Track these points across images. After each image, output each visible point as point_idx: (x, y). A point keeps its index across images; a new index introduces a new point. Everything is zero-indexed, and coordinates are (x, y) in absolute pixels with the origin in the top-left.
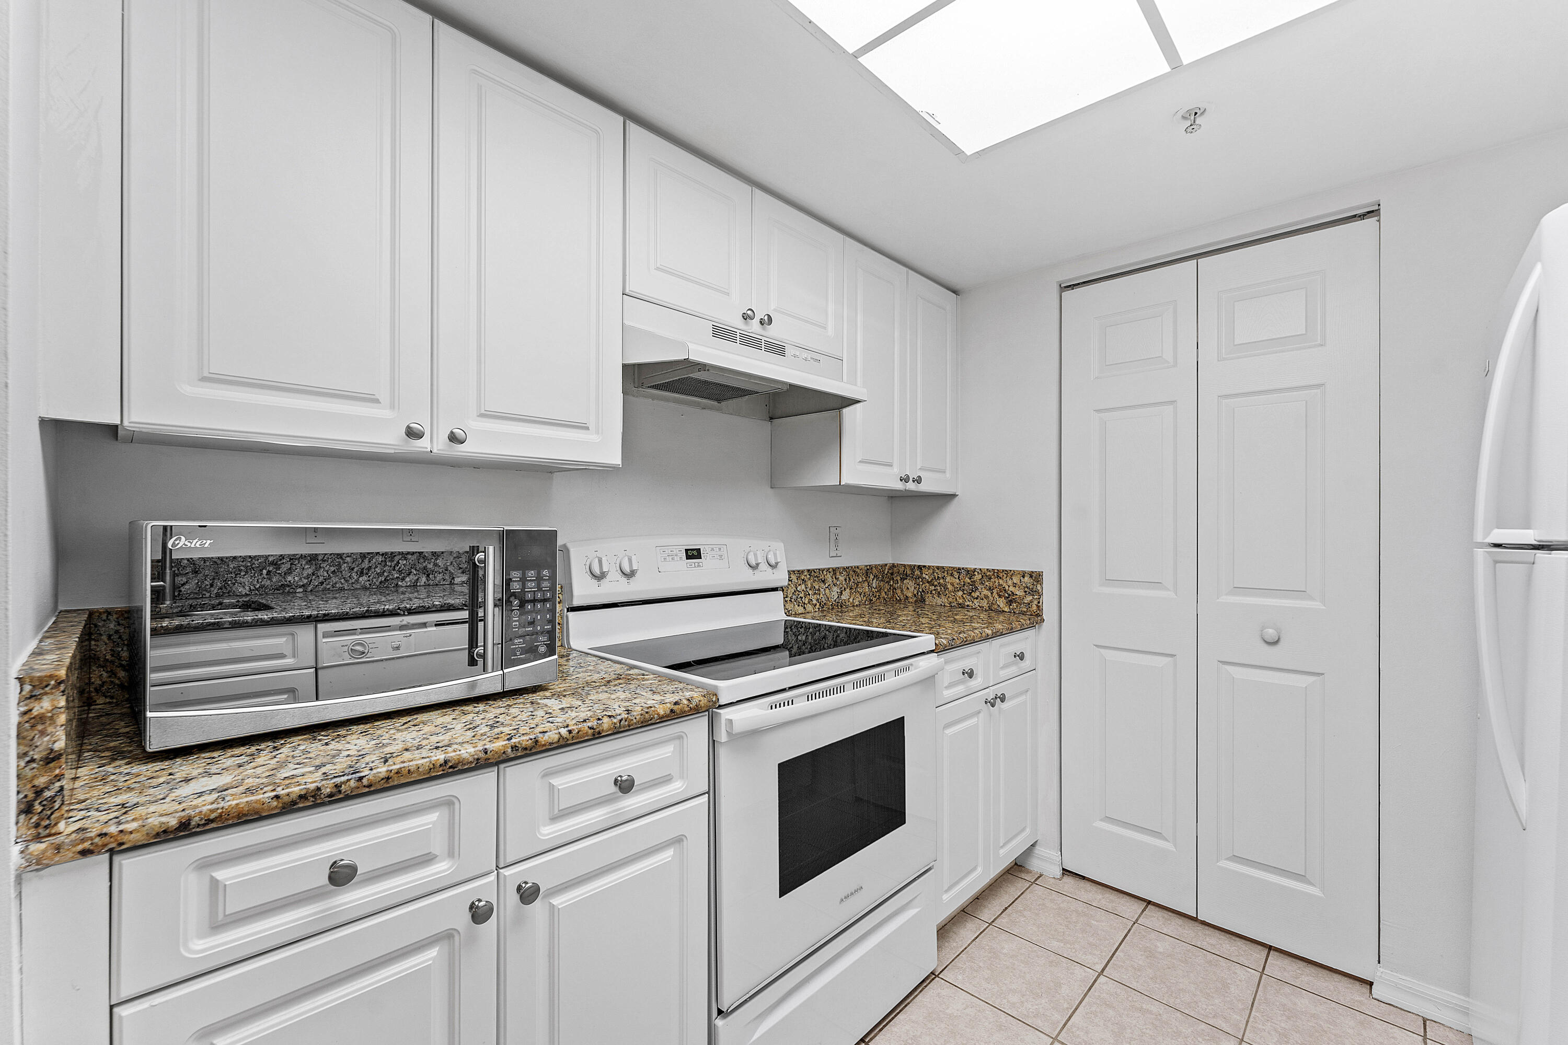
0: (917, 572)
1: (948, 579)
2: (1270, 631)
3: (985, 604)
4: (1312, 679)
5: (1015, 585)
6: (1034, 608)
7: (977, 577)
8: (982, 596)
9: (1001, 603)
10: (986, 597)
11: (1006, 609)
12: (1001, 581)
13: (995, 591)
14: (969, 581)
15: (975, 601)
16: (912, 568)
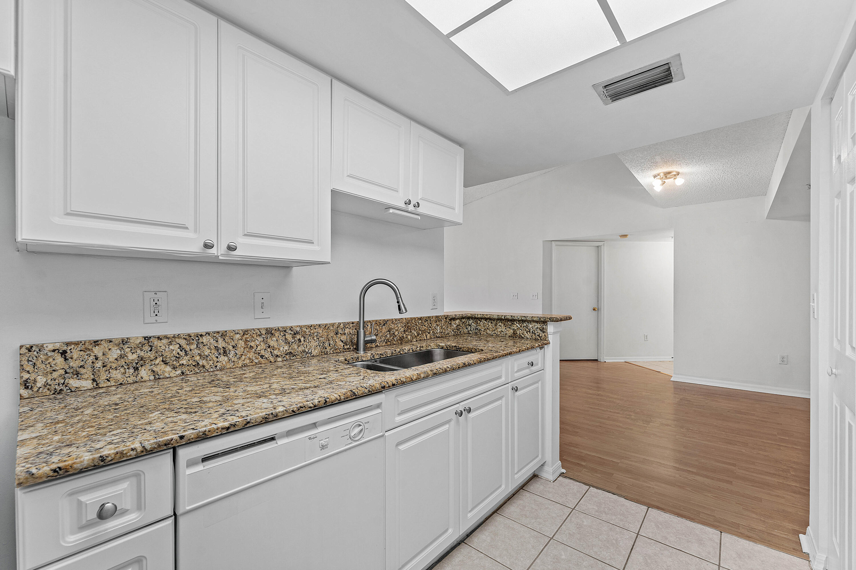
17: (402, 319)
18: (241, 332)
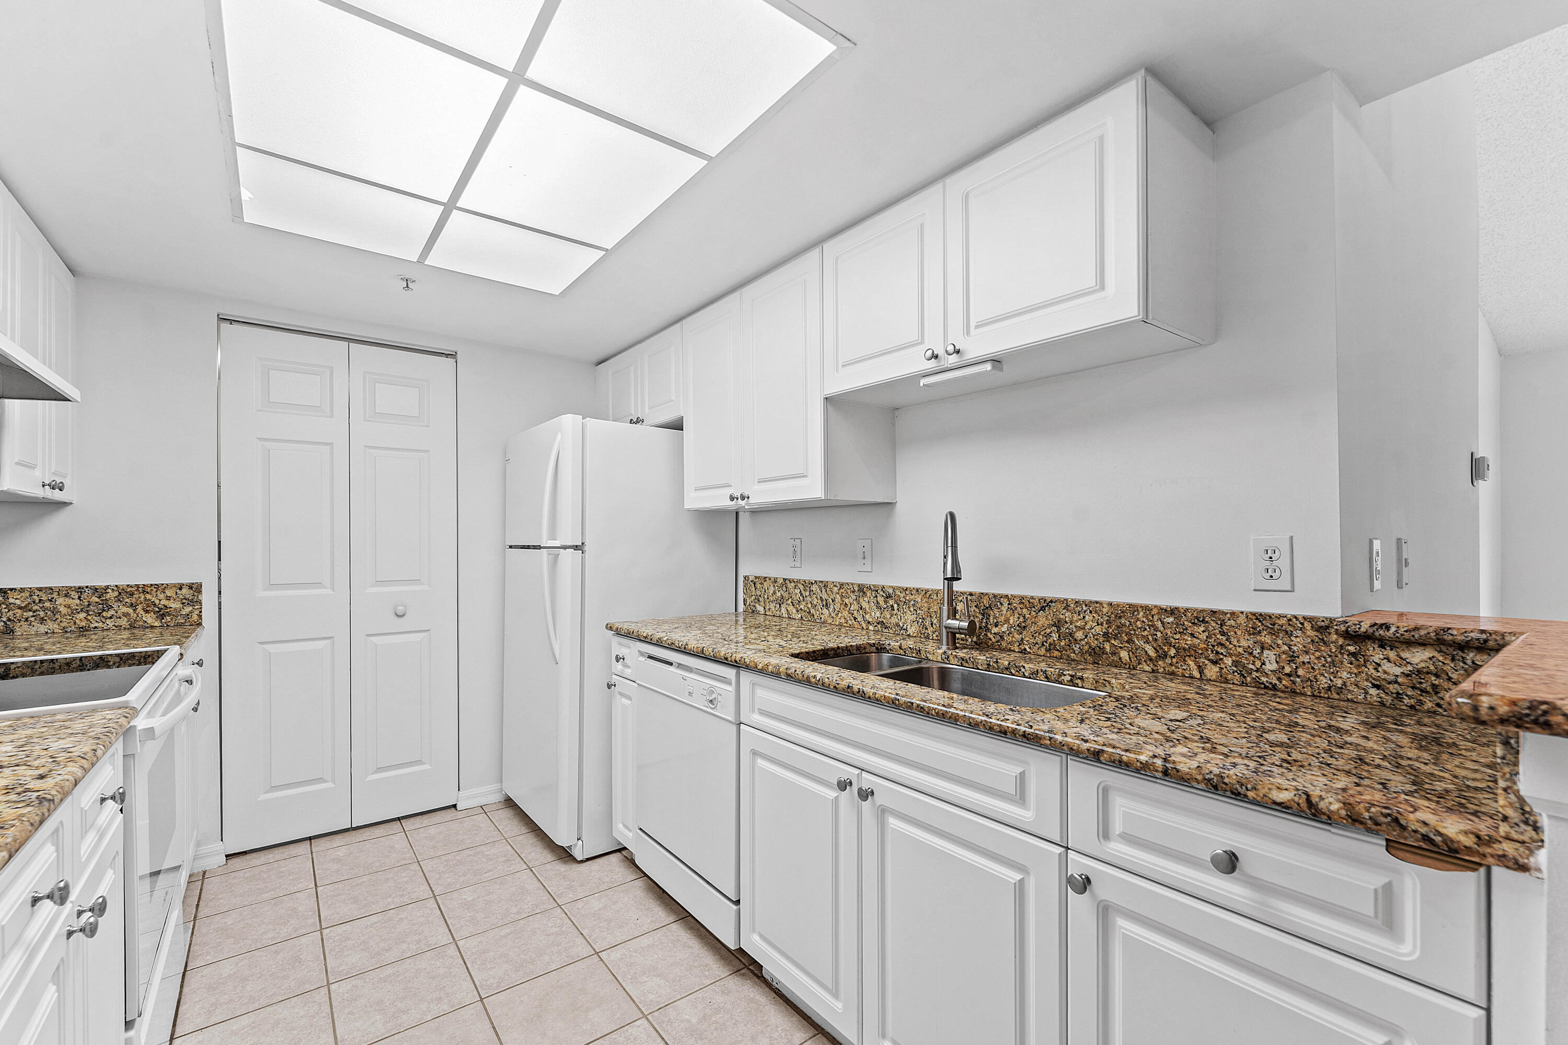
1: (61, 601)
2: (400, 608)
3: (124, 622)
4: (424, 634)
5: (168, 598)
6: (195, 617)
7: (111, 595)
8: (119, 613)
9: (150, 619)
10: (126, 615)
11: (156, 624)
12: (148, 596)
13: (140, 608)
14: (97, 600)
15: (108, 621)
17: (1097, 602)
18: (838, 585)
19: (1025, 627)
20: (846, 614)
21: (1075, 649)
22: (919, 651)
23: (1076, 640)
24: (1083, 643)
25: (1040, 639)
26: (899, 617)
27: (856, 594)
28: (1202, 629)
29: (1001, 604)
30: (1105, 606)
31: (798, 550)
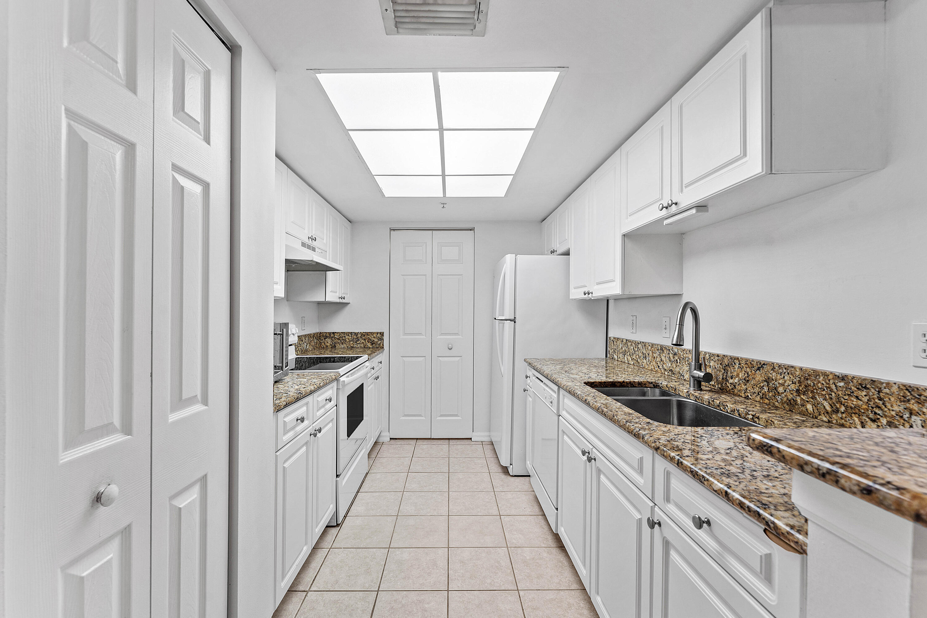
0: (332, 335)
1: (347, 337)
2: (450, 345)
3: (362, 345)
4: (459, 358)
5: (374, 337)
6: (382, 345)
7: (359, 335)
8: (361, 342)
9: (369, 345)
10: (363, 343)
11: (371, 347)
12: (369, 337)
13: (366, 340)
14: (356, 337)
15: (358, 345)
16: (330, 333)
17: (792, 367)
18: (651, 345)
19: (748, 381)
20: (654, 363)
21: (778, 399)
22: (676, 389)
23: (778, 393)
24: (783, 395)
25: (757, 390)
26: (680, 368)
27: (659, 351)
28: (864, 393)
29: (735, 364)
30: (798, 370)
31: (634, 322)
